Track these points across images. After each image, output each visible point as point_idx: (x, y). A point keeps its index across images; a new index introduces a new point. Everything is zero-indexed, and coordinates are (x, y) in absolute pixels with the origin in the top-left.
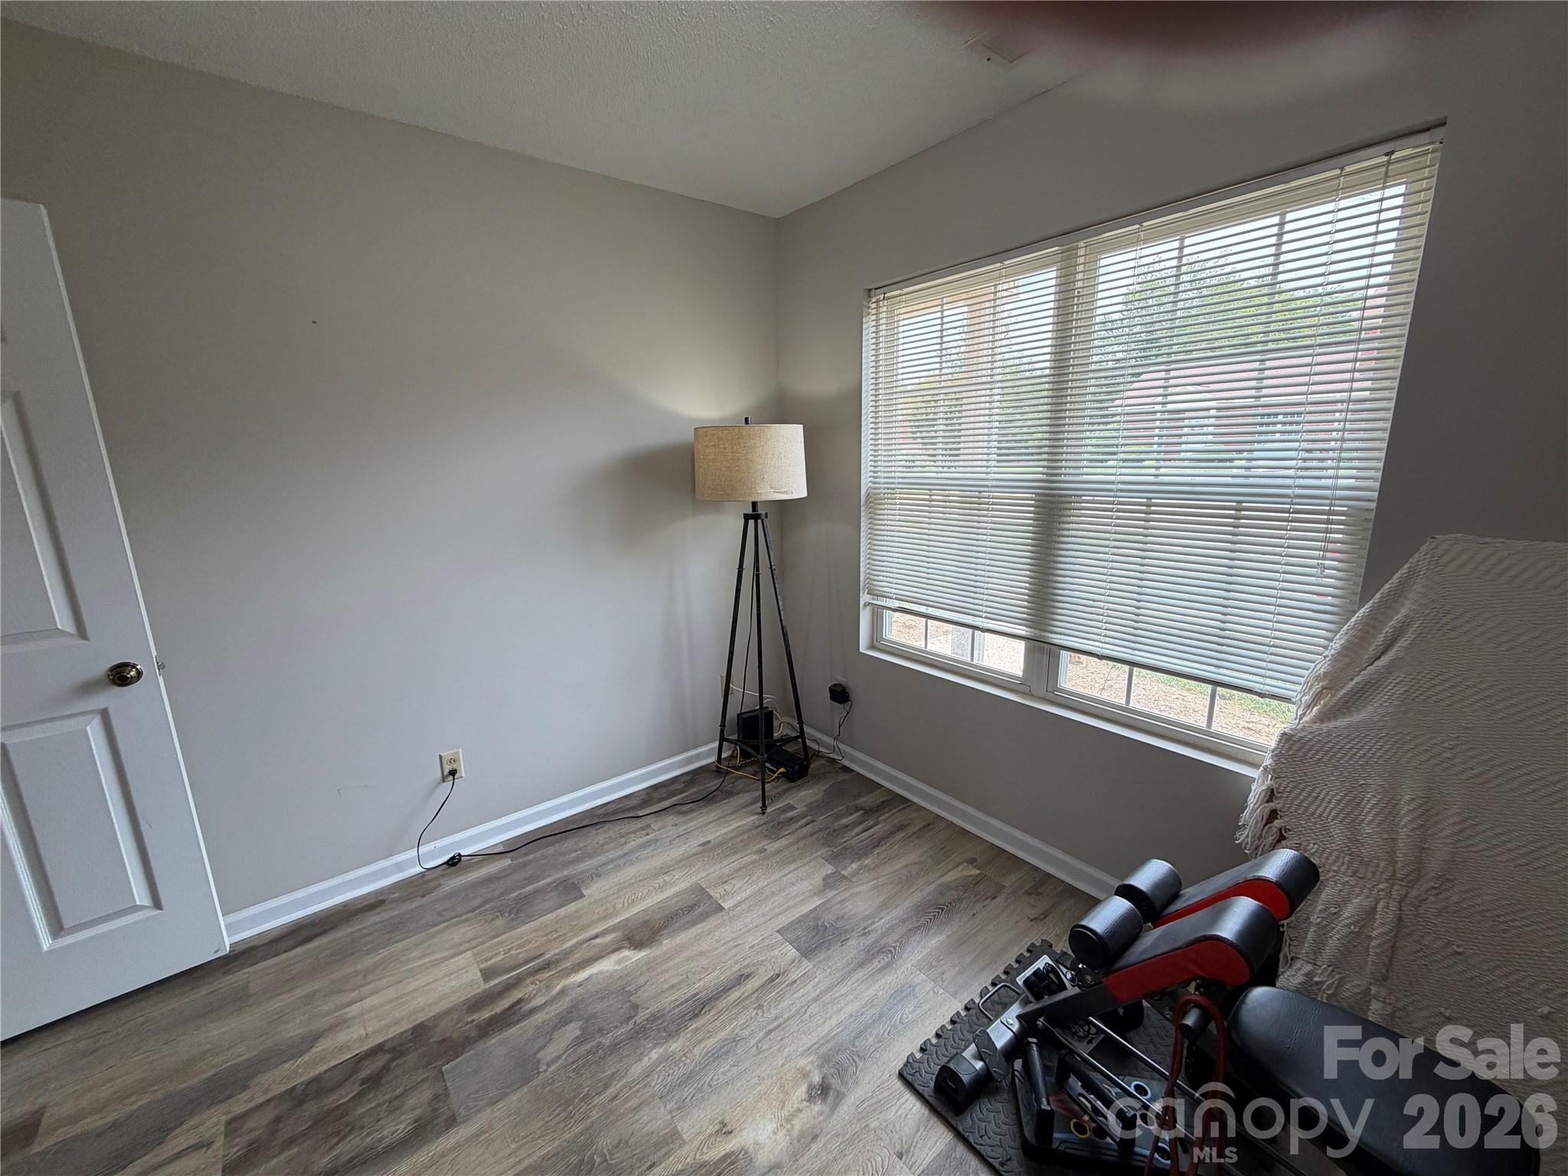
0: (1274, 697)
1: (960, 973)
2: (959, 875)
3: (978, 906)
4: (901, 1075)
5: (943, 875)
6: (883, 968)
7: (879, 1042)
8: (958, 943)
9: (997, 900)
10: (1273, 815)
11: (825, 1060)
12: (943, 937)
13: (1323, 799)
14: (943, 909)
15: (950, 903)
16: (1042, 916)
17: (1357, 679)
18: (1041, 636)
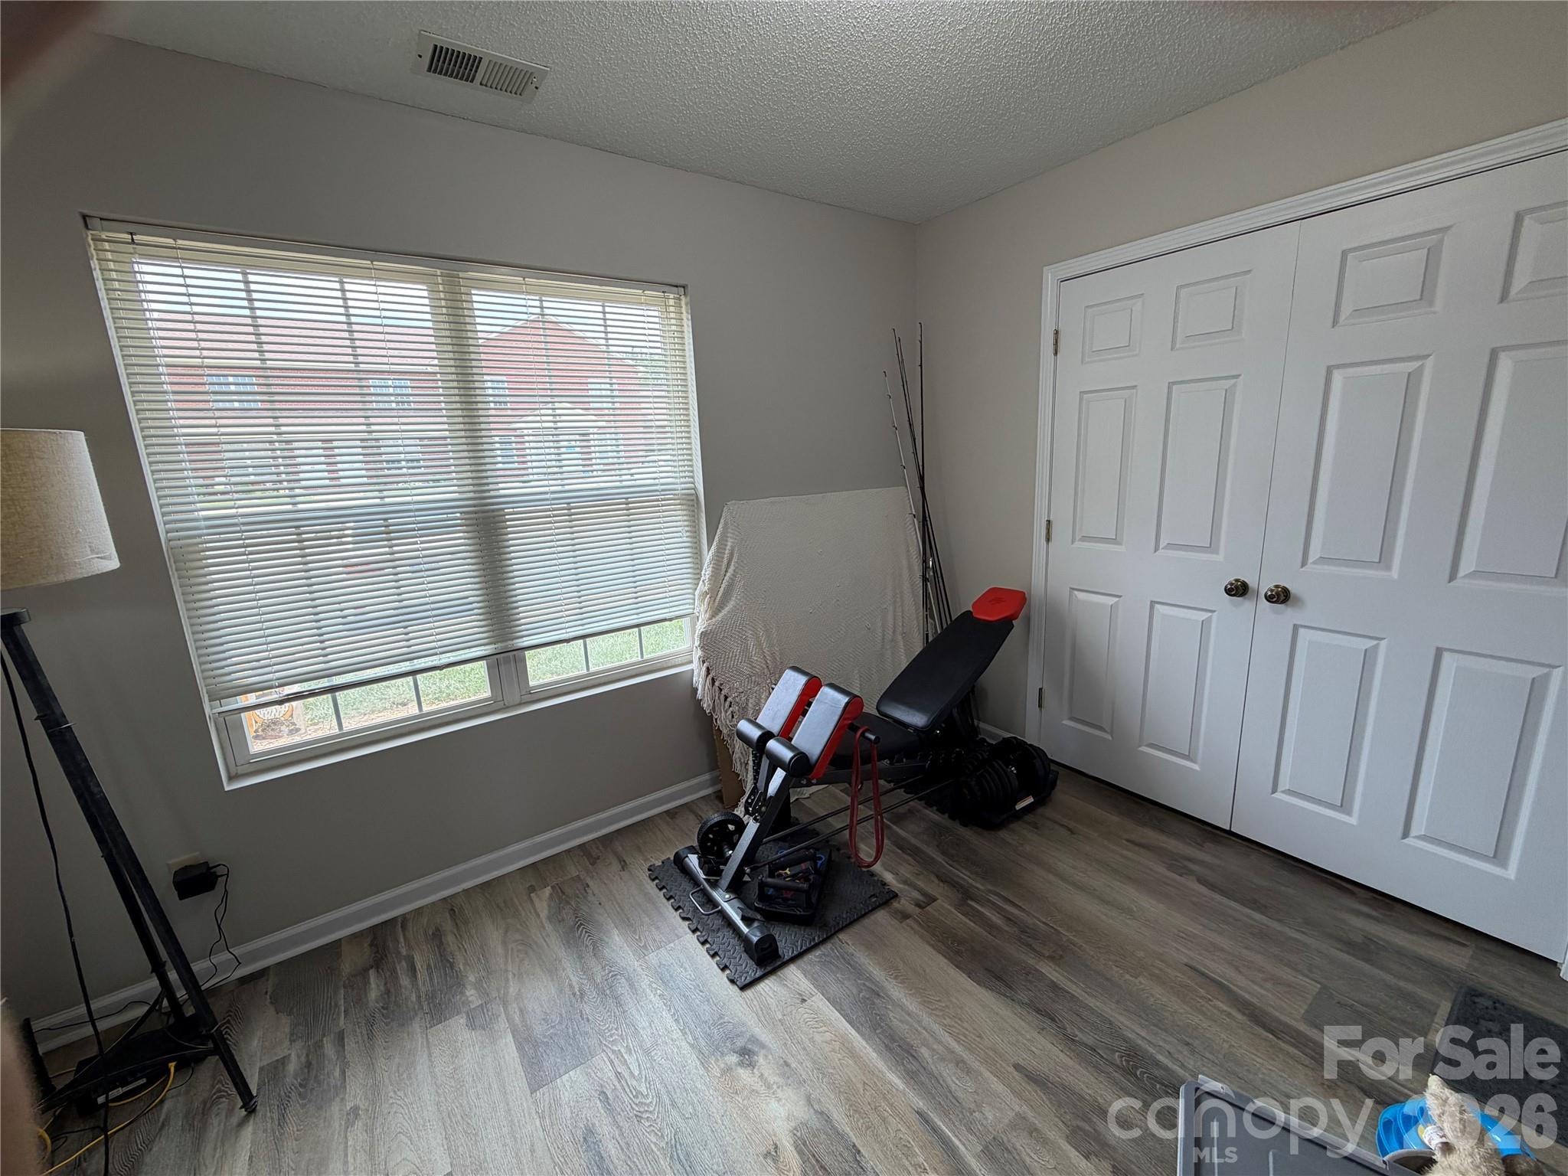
0: (677, 617)
1: (658, 928)
2: (545, 904)
3: (590, 898)
4: (743, 988)
5: (538, 915)
6: (632, 986)
7: (708, 1001)
8: (627, 924)
9: (591, 883)
10: (713, 681)
11: (717, 1049)
12: (615, 932)
13: (732, 657)
14: (581, 924)
15: (576, 917)
16: (622, 863)
17: (723, 586)
18: (506, 647)
